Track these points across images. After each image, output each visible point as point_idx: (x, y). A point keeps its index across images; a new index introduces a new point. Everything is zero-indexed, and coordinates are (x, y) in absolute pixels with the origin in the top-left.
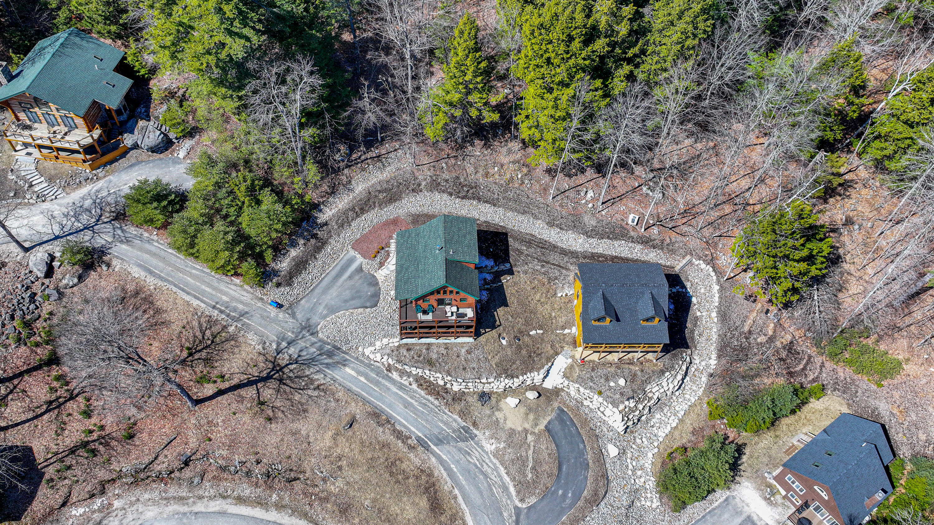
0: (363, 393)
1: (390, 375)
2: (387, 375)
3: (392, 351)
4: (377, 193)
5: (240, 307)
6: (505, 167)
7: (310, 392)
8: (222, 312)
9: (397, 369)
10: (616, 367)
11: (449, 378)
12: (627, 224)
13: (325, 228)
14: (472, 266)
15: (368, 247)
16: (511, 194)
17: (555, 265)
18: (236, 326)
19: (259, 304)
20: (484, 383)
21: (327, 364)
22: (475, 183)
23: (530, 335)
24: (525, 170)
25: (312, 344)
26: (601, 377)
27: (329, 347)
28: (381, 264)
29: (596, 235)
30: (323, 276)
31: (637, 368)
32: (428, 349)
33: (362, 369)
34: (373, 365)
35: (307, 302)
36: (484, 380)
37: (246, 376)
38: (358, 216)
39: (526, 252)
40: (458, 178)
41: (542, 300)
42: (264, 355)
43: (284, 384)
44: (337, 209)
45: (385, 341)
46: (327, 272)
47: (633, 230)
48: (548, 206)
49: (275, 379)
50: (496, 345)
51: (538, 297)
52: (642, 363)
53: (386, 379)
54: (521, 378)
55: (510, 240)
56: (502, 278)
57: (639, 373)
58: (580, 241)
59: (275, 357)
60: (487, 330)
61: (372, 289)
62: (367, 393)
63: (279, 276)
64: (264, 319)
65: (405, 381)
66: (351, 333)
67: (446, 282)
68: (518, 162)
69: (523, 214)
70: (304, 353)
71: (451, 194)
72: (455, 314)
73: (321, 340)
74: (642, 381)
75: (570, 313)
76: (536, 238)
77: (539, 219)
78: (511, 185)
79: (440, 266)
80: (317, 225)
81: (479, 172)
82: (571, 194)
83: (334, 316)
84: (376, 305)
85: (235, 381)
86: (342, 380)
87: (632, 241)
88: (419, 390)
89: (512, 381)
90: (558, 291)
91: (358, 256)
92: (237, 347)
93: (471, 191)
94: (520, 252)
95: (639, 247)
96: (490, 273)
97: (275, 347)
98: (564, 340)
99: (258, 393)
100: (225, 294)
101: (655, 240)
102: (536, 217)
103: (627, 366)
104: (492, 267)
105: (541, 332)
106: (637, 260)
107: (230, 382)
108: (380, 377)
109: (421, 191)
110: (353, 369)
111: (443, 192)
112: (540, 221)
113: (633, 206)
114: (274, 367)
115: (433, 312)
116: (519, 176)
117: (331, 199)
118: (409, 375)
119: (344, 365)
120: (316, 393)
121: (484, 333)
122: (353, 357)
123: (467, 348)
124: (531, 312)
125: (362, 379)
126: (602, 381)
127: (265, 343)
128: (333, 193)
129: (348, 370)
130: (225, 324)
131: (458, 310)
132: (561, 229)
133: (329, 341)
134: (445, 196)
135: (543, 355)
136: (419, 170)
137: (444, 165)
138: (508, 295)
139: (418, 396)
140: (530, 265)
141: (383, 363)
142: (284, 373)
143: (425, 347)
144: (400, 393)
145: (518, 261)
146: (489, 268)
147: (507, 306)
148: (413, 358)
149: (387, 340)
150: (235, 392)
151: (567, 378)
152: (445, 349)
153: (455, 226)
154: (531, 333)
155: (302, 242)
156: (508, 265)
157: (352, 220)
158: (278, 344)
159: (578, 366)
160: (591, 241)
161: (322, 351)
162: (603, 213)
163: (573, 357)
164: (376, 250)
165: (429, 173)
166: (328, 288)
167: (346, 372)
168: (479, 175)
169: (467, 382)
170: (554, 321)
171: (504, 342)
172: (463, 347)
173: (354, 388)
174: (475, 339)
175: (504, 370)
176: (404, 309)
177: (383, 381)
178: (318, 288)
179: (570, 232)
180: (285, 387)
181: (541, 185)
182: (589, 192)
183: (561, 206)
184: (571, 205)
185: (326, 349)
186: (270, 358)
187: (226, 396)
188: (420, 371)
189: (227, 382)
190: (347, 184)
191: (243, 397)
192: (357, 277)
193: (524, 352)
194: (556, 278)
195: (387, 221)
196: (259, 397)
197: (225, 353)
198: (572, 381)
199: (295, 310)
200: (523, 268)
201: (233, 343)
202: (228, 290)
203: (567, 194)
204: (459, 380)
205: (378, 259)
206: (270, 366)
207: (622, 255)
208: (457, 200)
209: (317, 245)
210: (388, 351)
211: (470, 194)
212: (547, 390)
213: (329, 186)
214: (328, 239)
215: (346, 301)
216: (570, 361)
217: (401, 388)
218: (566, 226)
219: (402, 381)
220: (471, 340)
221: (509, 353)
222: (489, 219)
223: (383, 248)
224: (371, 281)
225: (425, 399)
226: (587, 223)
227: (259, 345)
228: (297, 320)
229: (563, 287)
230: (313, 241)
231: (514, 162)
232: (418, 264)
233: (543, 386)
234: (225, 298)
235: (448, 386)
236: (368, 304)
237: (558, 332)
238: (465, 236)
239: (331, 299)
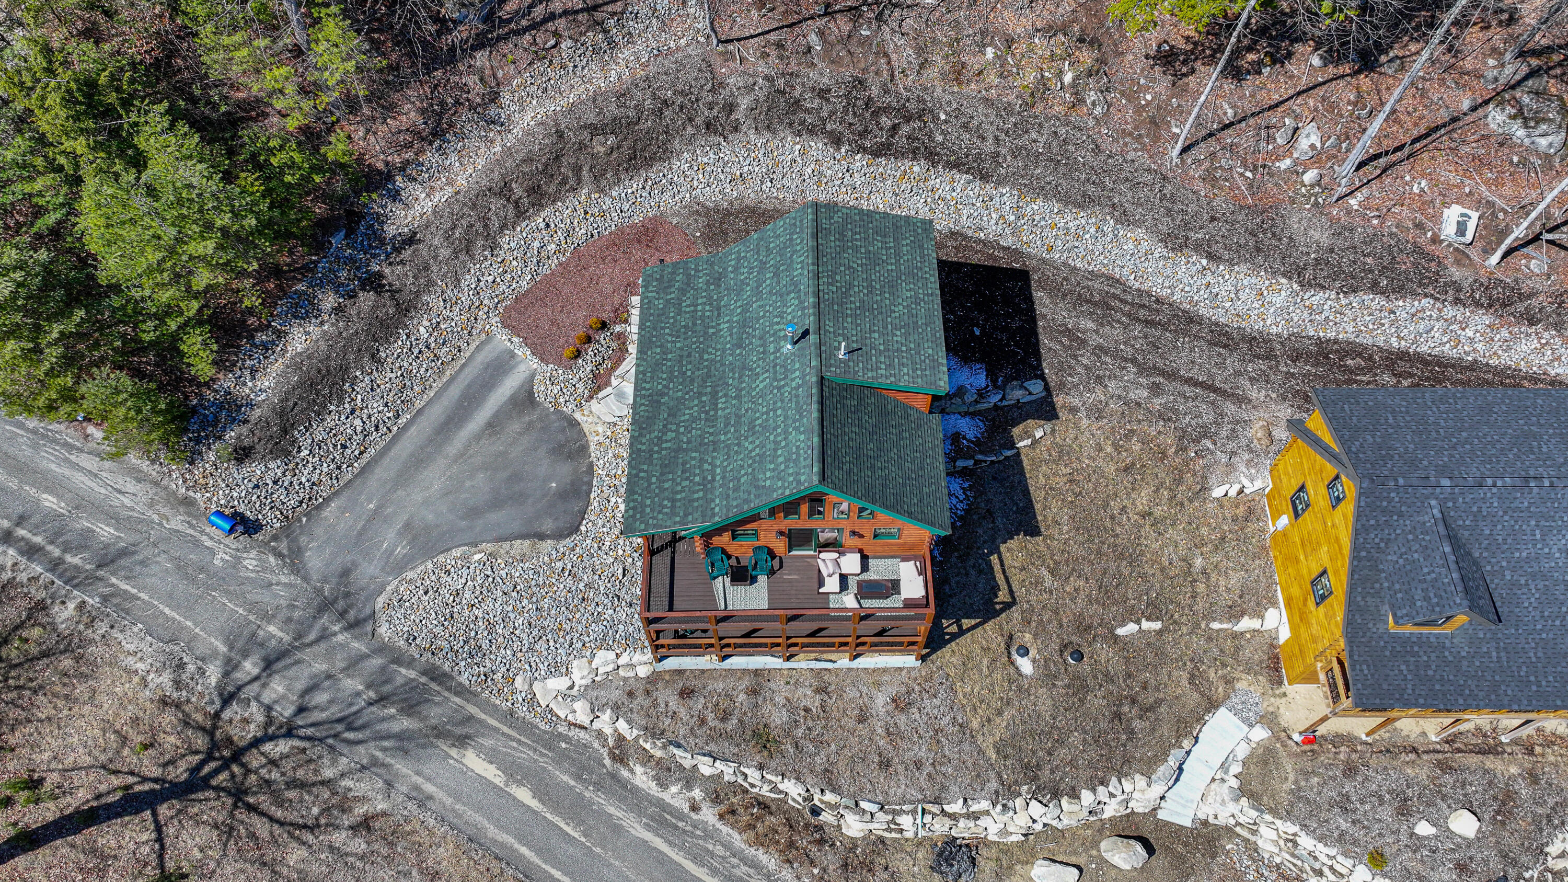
0: (524, 850)
1: (625, 773)
2: (614, 776)
3: (631, 694)
4: (586, 134)
5: (105, 531)
6: (1020, 48)
7: (339, 838)
8: (31, 551)
9: (647, 759)
10: (1440, 764)
11: (830, 797)
12: (1436, 240)
13: (407, 253)
14: (922, 404)
15: (553, 322)
16: (1039, 140)
17: (1197, 384)
18: (82, 606)
19: (177, 522)
20: (953, 817)
21: (400, 736)
22: (920, 100)
23: (1116, 638)
24: (1087, 57)
25: (354, 664)
26: (1381, 799)
27: (412, 674)
28: (599, 382)
29: (1334, 277)
30: (402, 421)
31: (1514, 770)
32: (754, 692)
33: (525, 755)
34: (566, 739)
35: (342, 510)
36: (956, 807)
37: (116, 781)
38: (521, 215)
39: (1094, 340)
40: (861, 83)
41: (1158, 512)
42: (178, 706)
43: (251, 808)
44: (449, 191)
45: (604, 659)
46: (418, 404)
47: (1458, 262)
48: (1164, 178)
49: (217, 789)
50: (997, 676)
51: (1142, 499)
52: (1530, 751)
53: (609, 792)
54: (1087, 797)
55: (1039, 295)
56: (1016, 431)
57: (1524, 790)
58: (1279, 300)
59: (217, 716)
60: (966, 623)
61: (565, 470)
62: (539, 852)
63: (246, 422)
64: (186, 576)
65: (674, 796)
66: (490, 626)
67: (823, 478)
68: (1064, 29)
69: (1080, 206)
70: (321, 698)
71: (836, 141)
72: (852, 583)
73: (382, 649)
74: (1537, 819)
75: (1255, 557)
76: (1127, 289)
77: (1137, 224)
78: (1039, 107)
79: (799, 411)
80: (382, 242)
81: (932, 64)
82: (1243, 137)
83: (430, 565)
84: (577, 529)
85: (80, 798)
86: (449, 801)
87: (1457, 301)
88: (725, 829)
89: (1053, 811)
90: (1213, 480)
91: (522, 352)
92: (84, 677)
93: (905, 129)
94: (1076, 339)
95: (1482, 319)
96: (973, 415)
97: (213, 681)
98: (1235, 656)
99: (160, 839)
100: (52, 485)
101: (1533, 294)
102: (1126, 219)
103: (1474, 760)
104: (982, 394)
105: (1157, 625)
106: (1474, 366)
107: (63, 802)
108: (587, 783)
109: (736, 129)
110: (492, 757)
111: (811, 132)
112: (1140, 233)
113: (1454, 179)
114: (214, 746)
115: (772, 572)
116: (1068, 78)
117: (430, 157)
118: (690, 778)
119: (462, 741)
120: (359, 845)
121: (954, 636)
122: (494, 710)
123: (893, 690)
124: (1121, 556)
125: (524, 795)
126: (1386, 813)
127: (181, 666)
128: (437, 134)
129: (474, 761)
130: (42, 595)
131: (865, 568)
132: (1211, 257)
133: (414, 651)
134: (817, 146)
135: (1163, 709)
136: (727, 57)
137: (813, 38)
138: (1037, 496)
139: (719, 850)
140: (1112, 384)
141: (600, 733)
142: (248, 771)
143: (745, 683)
144: (659, 843)
145: (1071, 371)
146: (970, 398)
147: (1034, 531)
148: (703, 722)
149: (611, 655)
150: (78, 839)
151: (1254, 798)
152: (818, 691)
153: (856, 249)
154: (1120, 631)
155: (329, 300)
156: (1036, 387)
157: (503, 227)
158: (230, 667)
159: (1292, 755)
160: (1316, 298)
161: (387, 688)
162: (1353, 202)
163: (1269, 719)
164: (581, 332)
165: (762, 69)
166: (418, 461)
167: (465, 771)
168: (932, 73)
169: (896, 813)
170: (1201, 588)
171: (1026, 665)
172: (878, 685)
173: (492, 832)
174: (923, 658)
175: (1027, 767)
176: (662, 560)
177: (600, 799)
178: (386, 461)
179: (1243, 268)
180: (255, 820)
181: (1139, 109)
182: (1303, 132)
183: (1209, 178)
184: (1242, 175)
185: (400, 681)
186: (199, 717)
187: (43, 854)
188: (728, 771)
189: (51, 805)
190: (484, 105)
191: (104, 858)
192: (515, 426)
193: (1096, 702)
194: (1205, 433)
195: (620, 230)
196: (161, 857)
197: (41, 699)
198: (1272, 811)
199: (303, 540)
200: (1090, 398)
201: (67, 662)
202: (67, 472)
203: (1228, 137)
204: (863, 805)
205: (586, 366)
206: (201, 742)
207: (1424, 349)
208: (860, 160)
209: (381, 313)
210: (616, 695)
211: (900, 140)
212: (1176, 831)
213: (423, 112)
214: (418, 294)
215: (473, 513)
216: (1260, 734)
217: (663, 823)
218: (1227, 247)
219: (666, 796)
220: (909, 661)
221: (1045, 706)
222: (965, 223)
223: (604, 326)
224: (561, 437)
225: (746, 861)
226: (1300, 239)
227: (159, 672)
228: (306, 579)
229: (1229, 465)
230: (366, 299)
231: (1050, 31)
232: (714, 395)
233: (1161, 815)
234: (49, 501)
235: (827, 817)
236: (548, 525)
237: (1215, 625)
238: (893, 287)
239: (426, 502)
